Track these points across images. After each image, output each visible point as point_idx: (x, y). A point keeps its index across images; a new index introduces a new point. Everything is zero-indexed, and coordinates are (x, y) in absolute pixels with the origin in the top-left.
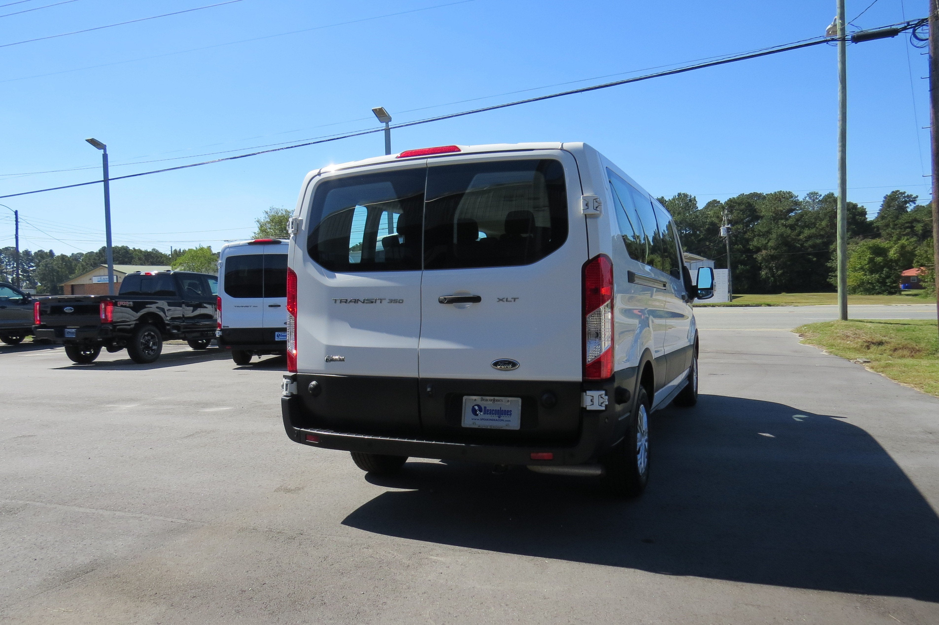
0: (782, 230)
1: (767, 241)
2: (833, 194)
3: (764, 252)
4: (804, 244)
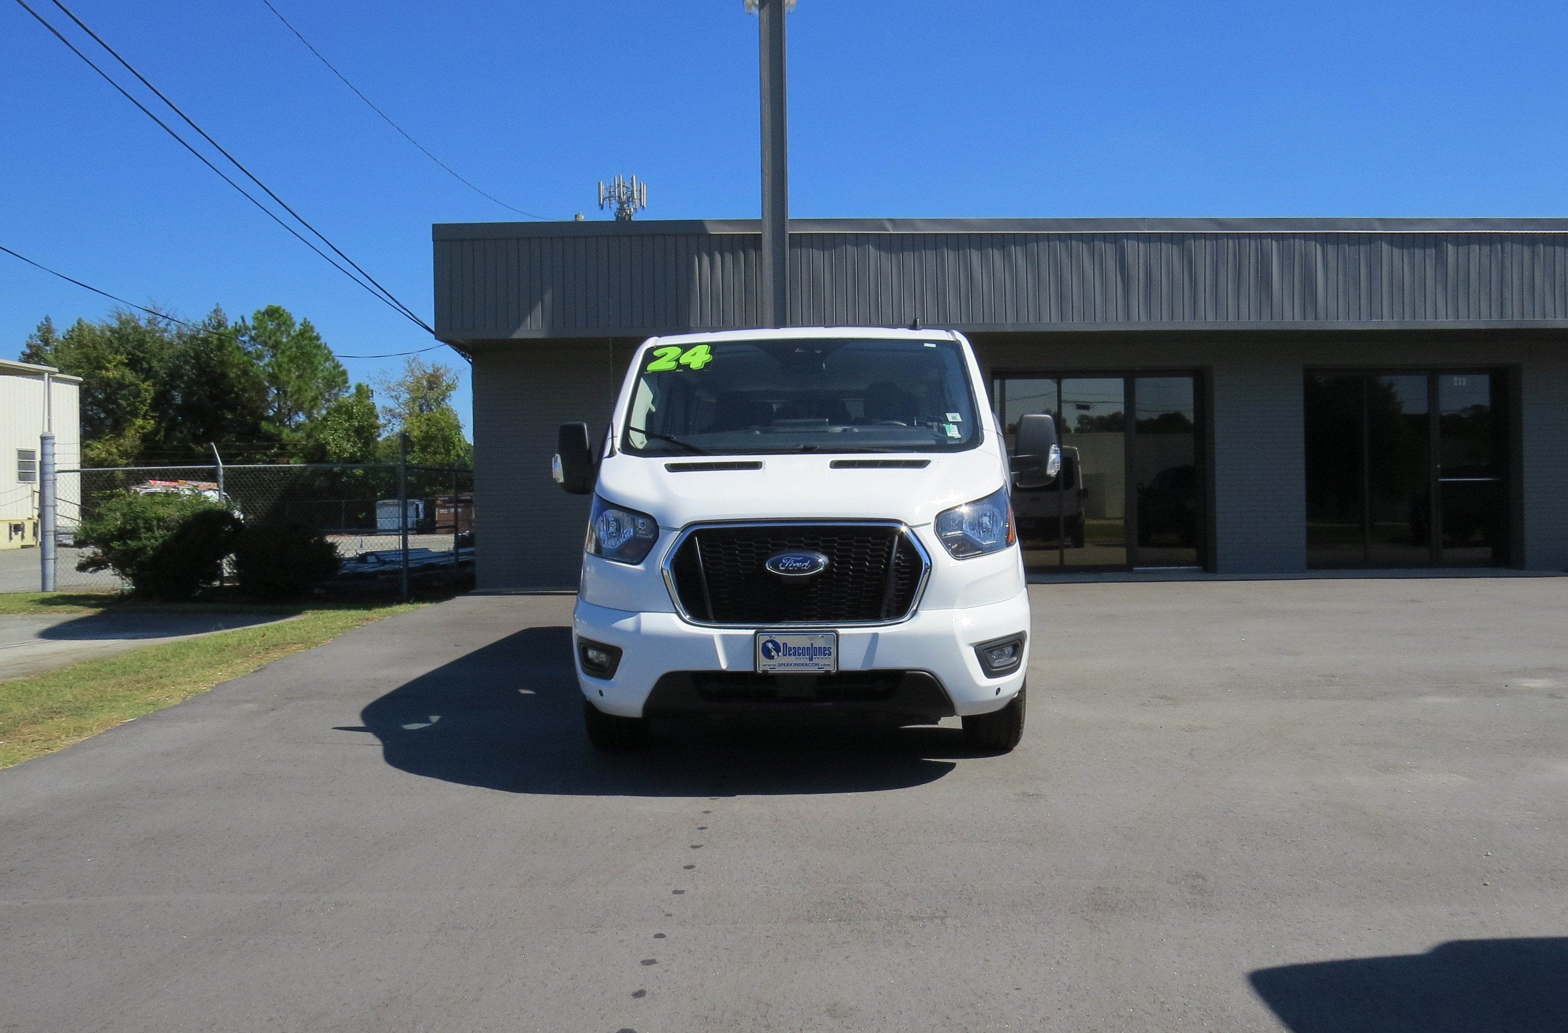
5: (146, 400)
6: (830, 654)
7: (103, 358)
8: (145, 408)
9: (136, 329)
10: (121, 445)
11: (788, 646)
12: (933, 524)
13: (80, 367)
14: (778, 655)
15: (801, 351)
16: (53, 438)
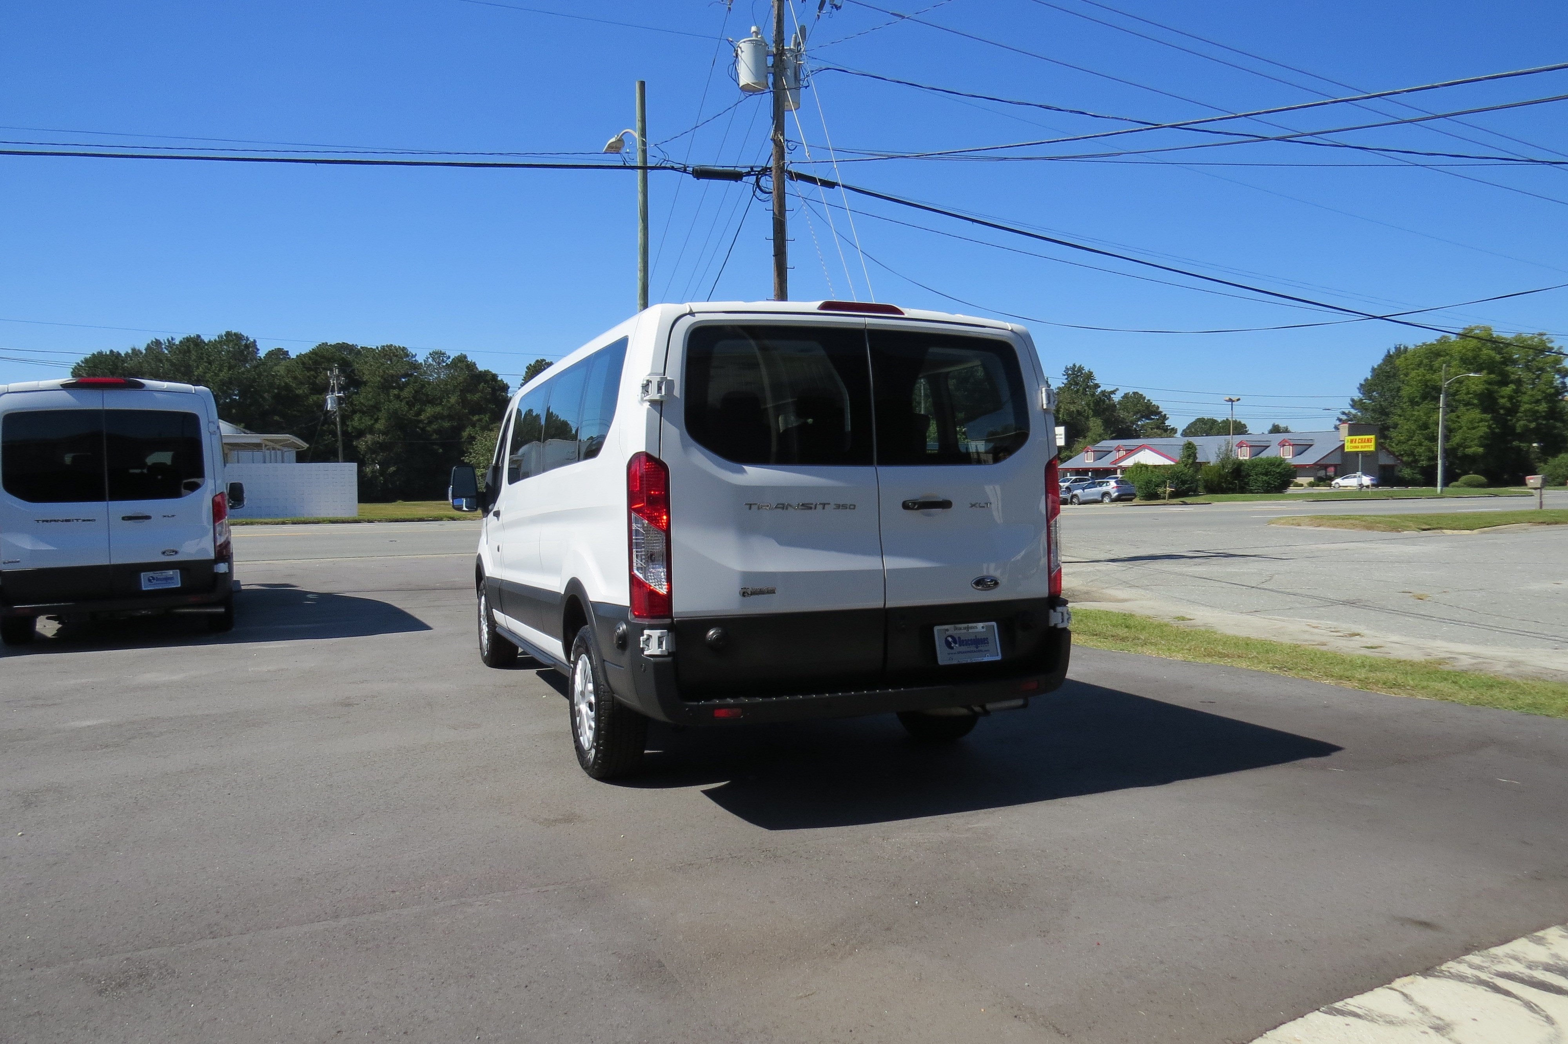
0: (396, 405)
1: (372, 422)
2: (465, 357)
3: (369, 437)
4: (426, 427)
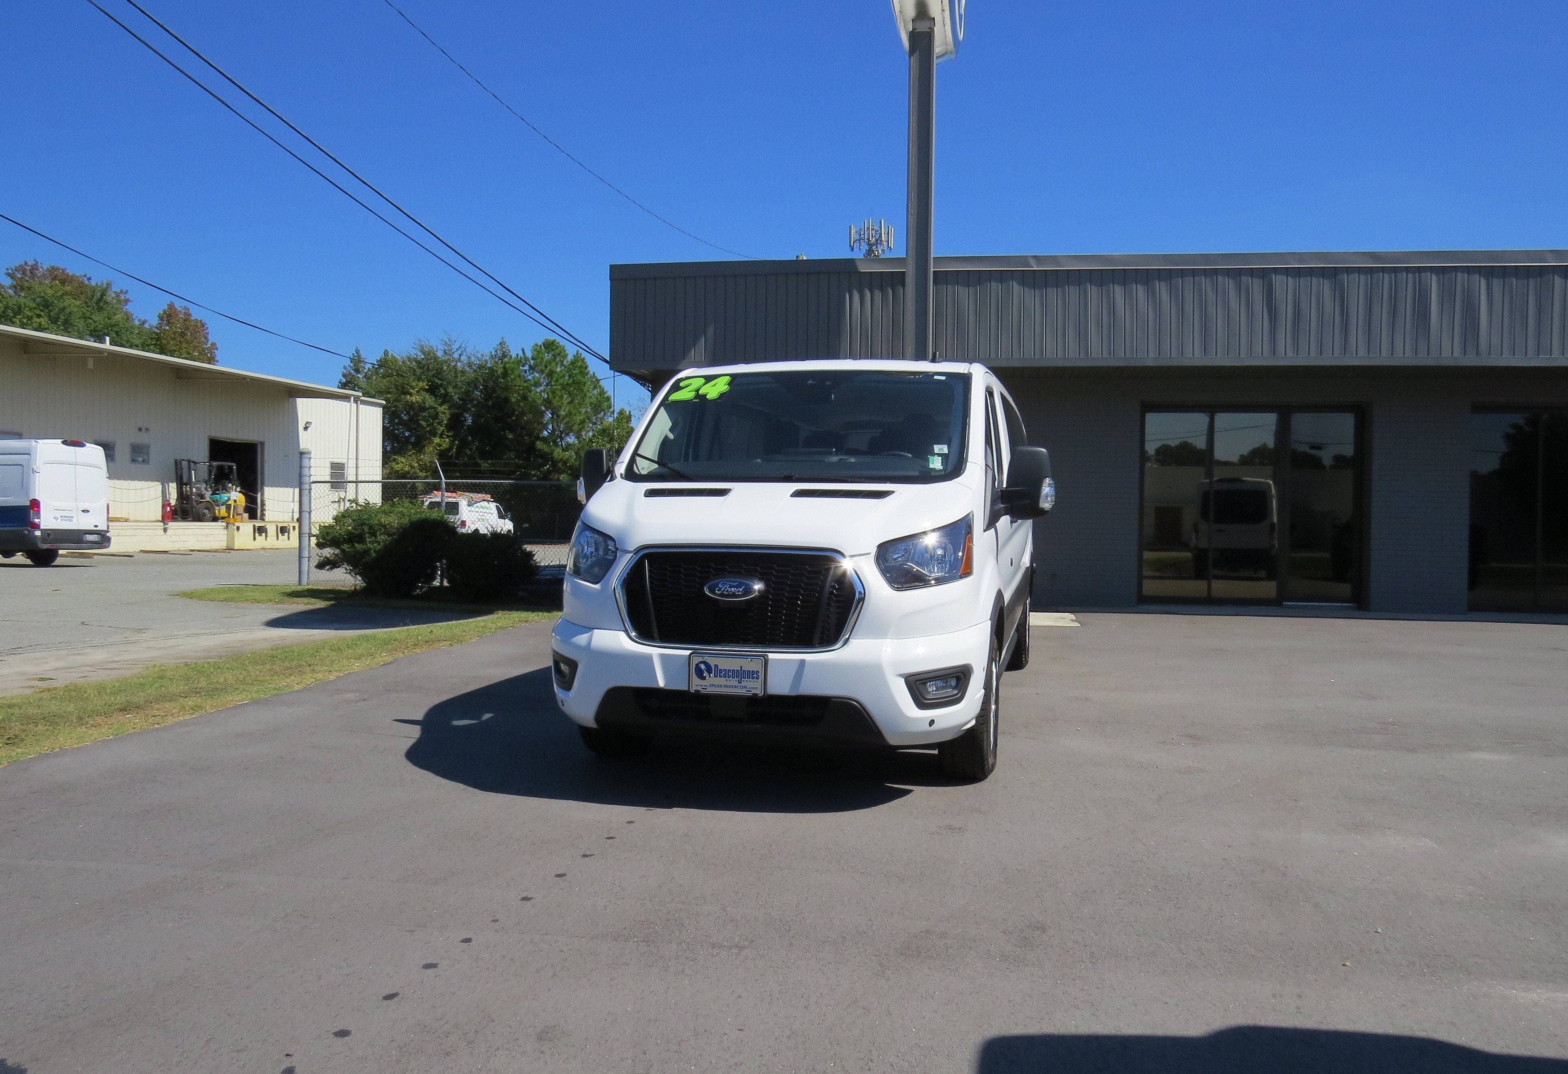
5: (443, 421)
6: (758, 678)
7: (407, 385)
8: (442, 429)
9: (436, 358)
10: (421, 460)
11: (719, 668)
12: (873, 554)
13: (389, 393)
14: (710, 676)
15: (813, 382)
16: (309, 453)
